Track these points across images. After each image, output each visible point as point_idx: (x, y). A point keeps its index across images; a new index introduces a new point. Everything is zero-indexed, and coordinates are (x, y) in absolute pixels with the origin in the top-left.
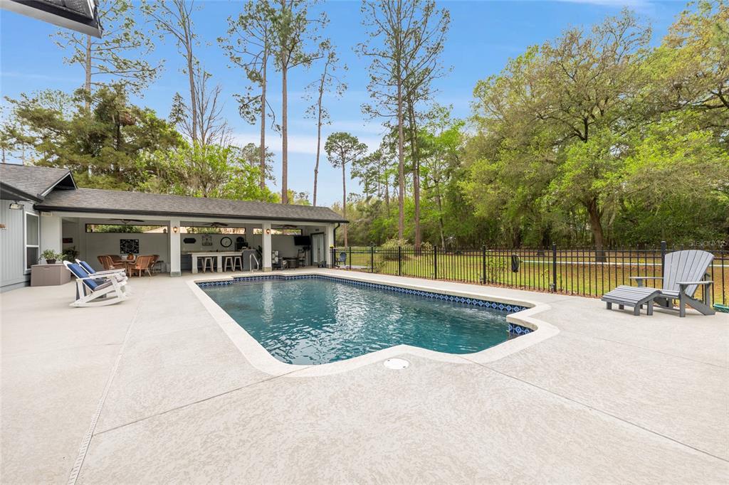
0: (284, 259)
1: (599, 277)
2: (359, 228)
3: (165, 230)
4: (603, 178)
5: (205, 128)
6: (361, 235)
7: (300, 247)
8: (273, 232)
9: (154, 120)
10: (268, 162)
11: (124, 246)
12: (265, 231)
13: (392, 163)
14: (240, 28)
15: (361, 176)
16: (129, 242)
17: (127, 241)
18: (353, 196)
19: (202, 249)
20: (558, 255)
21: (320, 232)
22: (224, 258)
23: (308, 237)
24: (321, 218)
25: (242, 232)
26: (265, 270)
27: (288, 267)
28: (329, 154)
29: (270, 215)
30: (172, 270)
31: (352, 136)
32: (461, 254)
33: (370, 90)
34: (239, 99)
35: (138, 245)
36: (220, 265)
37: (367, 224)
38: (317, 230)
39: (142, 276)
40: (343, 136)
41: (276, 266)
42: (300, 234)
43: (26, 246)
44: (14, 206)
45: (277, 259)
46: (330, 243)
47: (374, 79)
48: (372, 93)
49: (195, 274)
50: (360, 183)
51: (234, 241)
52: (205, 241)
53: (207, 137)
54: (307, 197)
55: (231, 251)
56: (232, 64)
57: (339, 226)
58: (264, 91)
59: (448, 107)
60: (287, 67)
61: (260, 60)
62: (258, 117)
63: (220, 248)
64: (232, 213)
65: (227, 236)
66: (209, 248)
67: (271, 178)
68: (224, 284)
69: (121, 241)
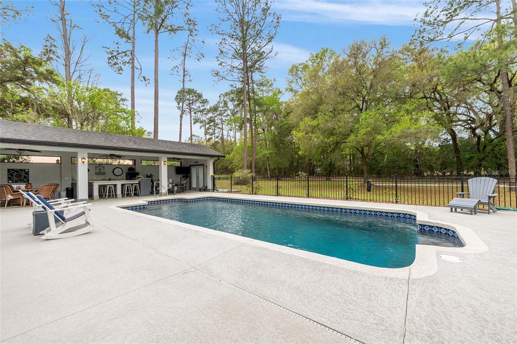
0: (176, 185)
1: (378, 193)
3: (58, 160)
4: (381, 134)
5: (72, 71)
7: (180, 176)
9: (29, 57)
11: (12, 176)
12: (163, 163)
13: (225, 114)
15: (201, 122)
16: (18, 172)
17: (16, 171)
19: (95, 178)
20: (348, 180)
21: (199, 163)
22: (122, 185)
23: (188, 167)
24: (205, 153)
25: (130, 163)
26: (162, 195)
27: (179, 192)
28: (179, 104)
29: (167, 150)
30: (80, 198)
31: (197, 92)
32: (281, 180)
33: (219, 60)
34: (107, 50)
35: (28, 175)
36: (119, 192)
38: (195, 162)
40: (190, 92)
41: (170, 192)
42: (179, 165)
45: (171, 186)
46: (210, 173)
47: (222, 52)
48: (220, 62)
49: (97, 200)
50: (201, 128)
51: (125, 171)
52: (98, 171)
55: (122, 180)
56: (100, 19)
57: (219, 159)
58: (134, 47)
59: (272, 80)
60: (159, 32)
61: (128, 21)
62: (127, 68)
63: (113, 177)
64: (135, 147)
65: (119, 167)
66: (103, 177)
68: (140, 208)
69: (9, 170)
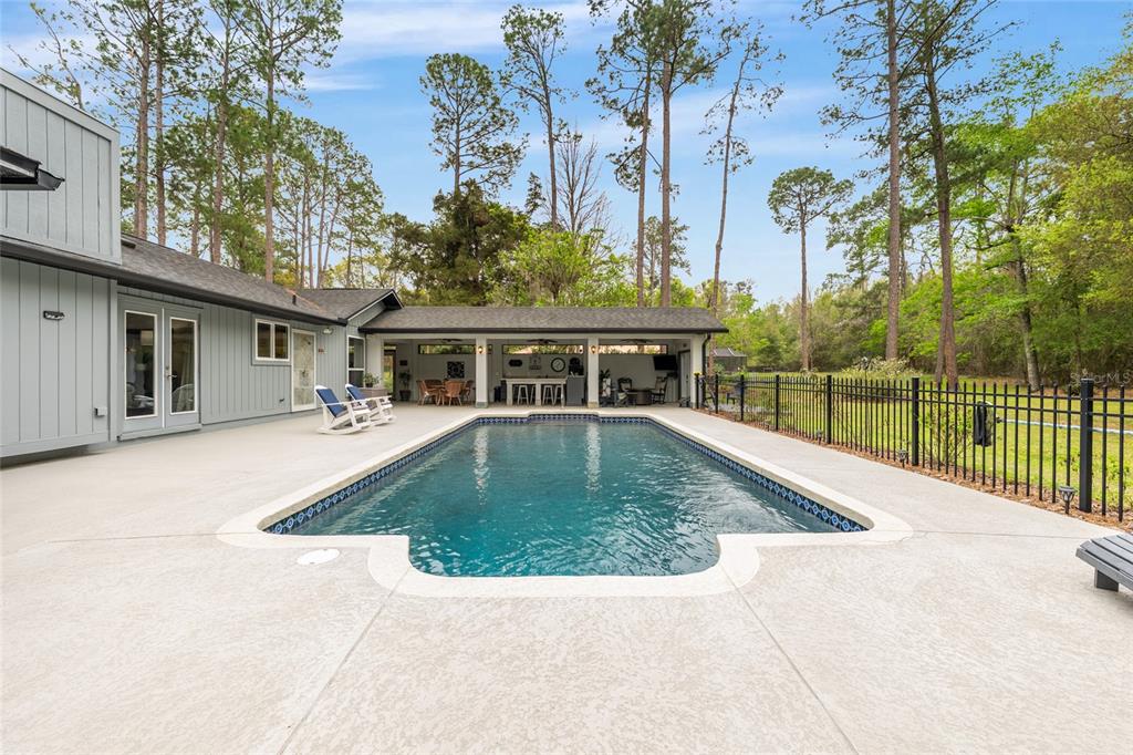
2: (837, 339)
5: (576, 210)
6: (843, 350)
7: (663, 374)
8: (603, 349)
10: (678, 241)
11: (451, 369)
12: (590, 348)
14: (616, 57)
15: (848, 240)
16: (456, 365)
17: (455, 363)
18: (835, 280)
19: (529, 374)
21: (687, 348)
22: (543, 386)
23: (674, 357)
26: (589, 405)
27: (624, 404)
28: (777, 211)
30: (477, 400)
31: (818, 171)
34: (614, 159)
35: (463, 368)
36: (538, 397)
37: (855, 329)
38: (685, 345)
39: (452, 404)
40: (802, 175)
41: (603, 402)
43: (349, 369)
44: (327, 331)
45: (607, 391)
46: (697, 368)
48: (845, 82)
49: (510, 406)
51: (568, 362)
52: (533, 364)
53: (577, 222)
54: (750, 288)
56: (607, 111)
57: (709, 338)
61: (641, 93)
63: (551, 373)
66: (537, 373)
67: (682, 265)
68: (522, 422)
69: (449, 363)
